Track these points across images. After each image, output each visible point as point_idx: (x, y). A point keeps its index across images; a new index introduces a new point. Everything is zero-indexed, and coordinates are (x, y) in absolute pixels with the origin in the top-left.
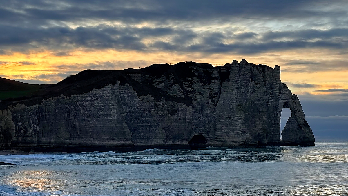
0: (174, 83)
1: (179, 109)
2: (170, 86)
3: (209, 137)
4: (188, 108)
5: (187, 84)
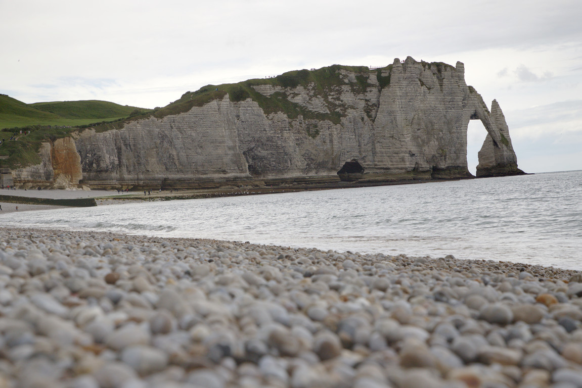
0: (315, 95)
1: (322, 129)
2: (310, 99)
3: (366, 164)
4: (335, 126)
5: (333, 95)
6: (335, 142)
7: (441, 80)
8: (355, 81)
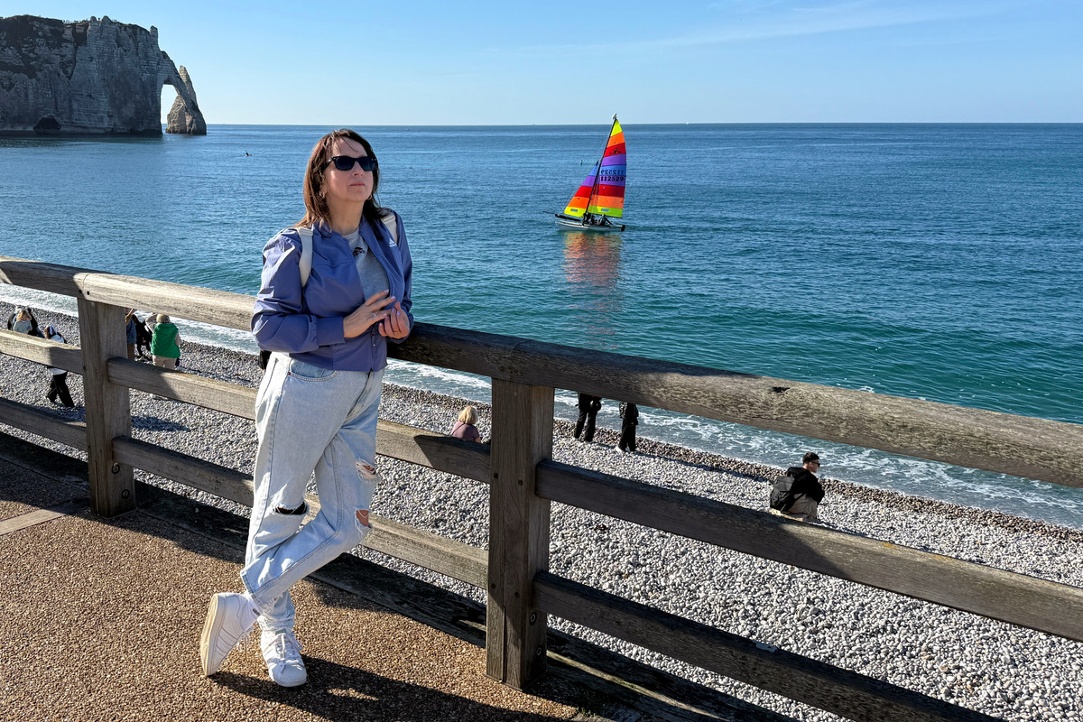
0: (8, 46)
1: (17, 82)
3: (62, 121)
4: (30, 80)
5: (27, 48)
6: (31, 97)
7: (136, 43)
8: (50, 35)
